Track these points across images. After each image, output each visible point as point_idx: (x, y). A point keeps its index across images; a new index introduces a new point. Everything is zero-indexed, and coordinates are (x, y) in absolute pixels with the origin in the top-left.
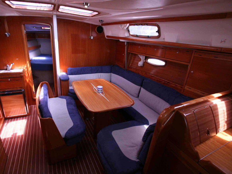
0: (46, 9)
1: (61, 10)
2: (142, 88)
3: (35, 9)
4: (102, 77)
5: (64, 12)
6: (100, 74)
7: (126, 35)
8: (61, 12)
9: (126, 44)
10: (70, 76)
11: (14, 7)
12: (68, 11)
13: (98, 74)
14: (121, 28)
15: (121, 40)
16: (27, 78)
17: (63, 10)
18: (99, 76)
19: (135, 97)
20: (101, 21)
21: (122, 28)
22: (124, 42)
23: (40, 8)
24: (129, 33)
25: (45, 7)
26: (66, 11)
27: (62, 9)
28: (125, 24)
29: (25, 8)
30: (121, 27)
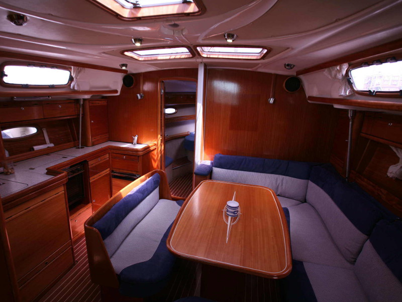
0: (183, 57)
1: (207, 54)
2: (368, 241)
3: (168, 58)
4: (284, 185)
5: (211, 56)
6: (281, 177)
7: (344, 92)
8: (207, 58)
9: (350, 115)
10: (216, 170)
11: (140, 59)
12: (219, 55)
13: (277, 176)
14: (330, 77)
15: (336, 106)
16: (155, 161)
17: (210, 54)
18: (278, 182)
19: (347, 261)
20: (288, 65)
21: (333, 75)
22: (346, 111)
23: (171, 56)
24: (352, 88)
25: (182, 53)
26: (216, 55)
27: (209, 52)
28: (336, 65)
29: (155, 58)
30: (330, 74)
